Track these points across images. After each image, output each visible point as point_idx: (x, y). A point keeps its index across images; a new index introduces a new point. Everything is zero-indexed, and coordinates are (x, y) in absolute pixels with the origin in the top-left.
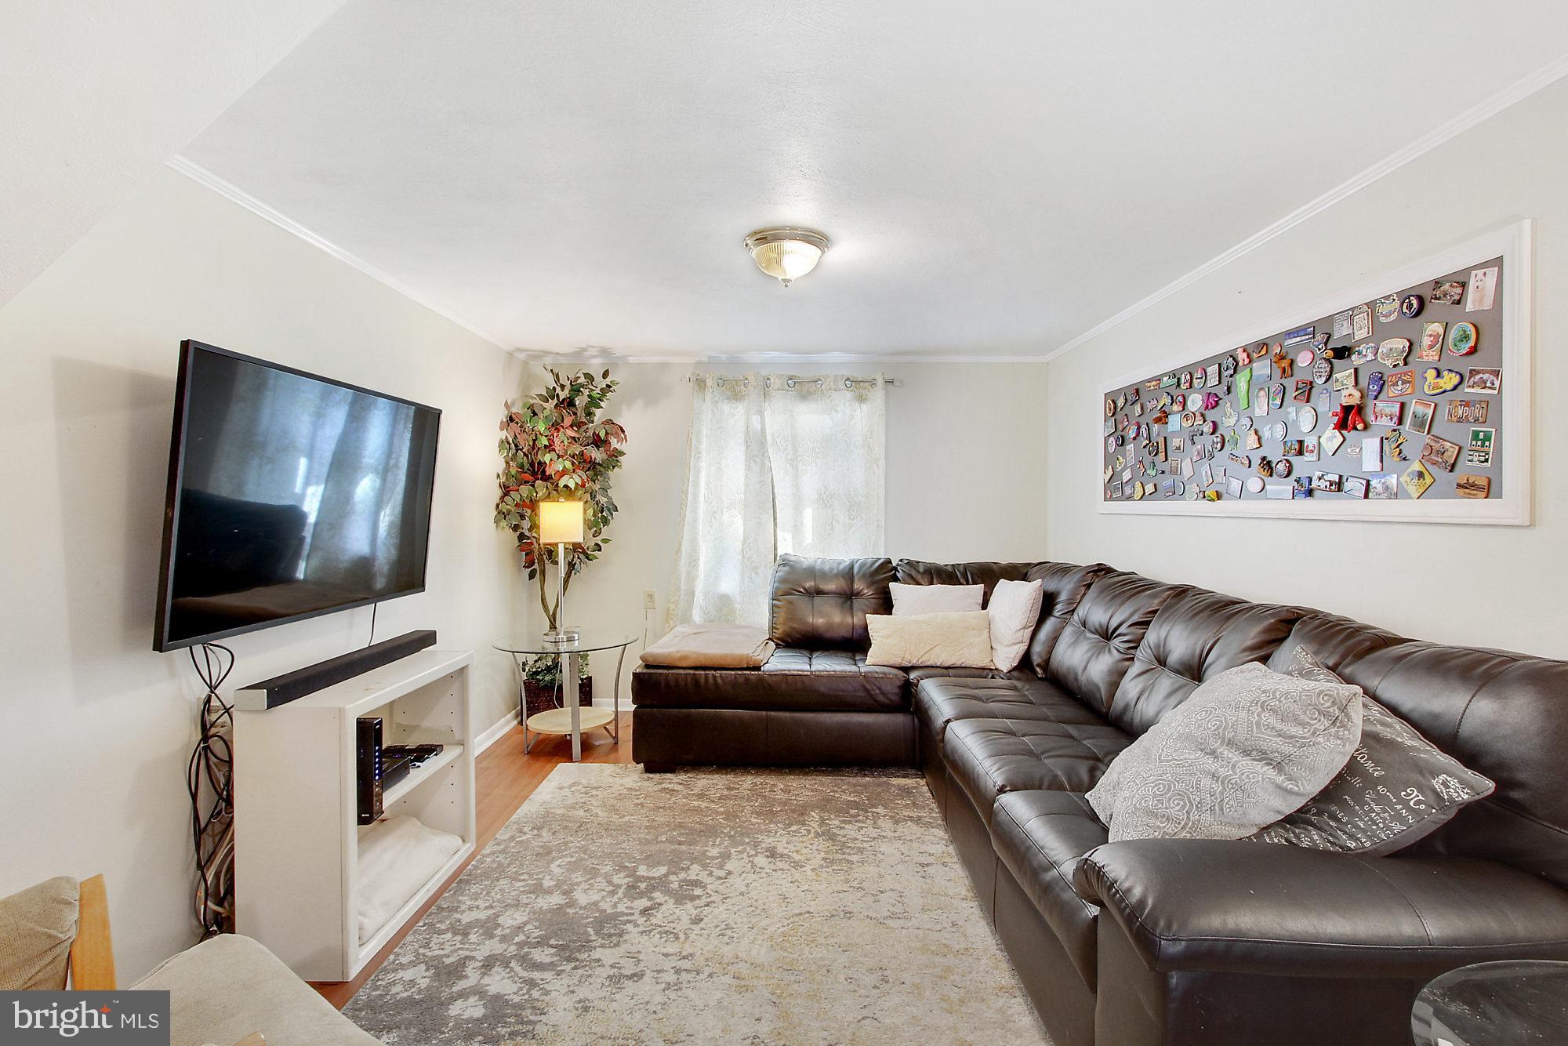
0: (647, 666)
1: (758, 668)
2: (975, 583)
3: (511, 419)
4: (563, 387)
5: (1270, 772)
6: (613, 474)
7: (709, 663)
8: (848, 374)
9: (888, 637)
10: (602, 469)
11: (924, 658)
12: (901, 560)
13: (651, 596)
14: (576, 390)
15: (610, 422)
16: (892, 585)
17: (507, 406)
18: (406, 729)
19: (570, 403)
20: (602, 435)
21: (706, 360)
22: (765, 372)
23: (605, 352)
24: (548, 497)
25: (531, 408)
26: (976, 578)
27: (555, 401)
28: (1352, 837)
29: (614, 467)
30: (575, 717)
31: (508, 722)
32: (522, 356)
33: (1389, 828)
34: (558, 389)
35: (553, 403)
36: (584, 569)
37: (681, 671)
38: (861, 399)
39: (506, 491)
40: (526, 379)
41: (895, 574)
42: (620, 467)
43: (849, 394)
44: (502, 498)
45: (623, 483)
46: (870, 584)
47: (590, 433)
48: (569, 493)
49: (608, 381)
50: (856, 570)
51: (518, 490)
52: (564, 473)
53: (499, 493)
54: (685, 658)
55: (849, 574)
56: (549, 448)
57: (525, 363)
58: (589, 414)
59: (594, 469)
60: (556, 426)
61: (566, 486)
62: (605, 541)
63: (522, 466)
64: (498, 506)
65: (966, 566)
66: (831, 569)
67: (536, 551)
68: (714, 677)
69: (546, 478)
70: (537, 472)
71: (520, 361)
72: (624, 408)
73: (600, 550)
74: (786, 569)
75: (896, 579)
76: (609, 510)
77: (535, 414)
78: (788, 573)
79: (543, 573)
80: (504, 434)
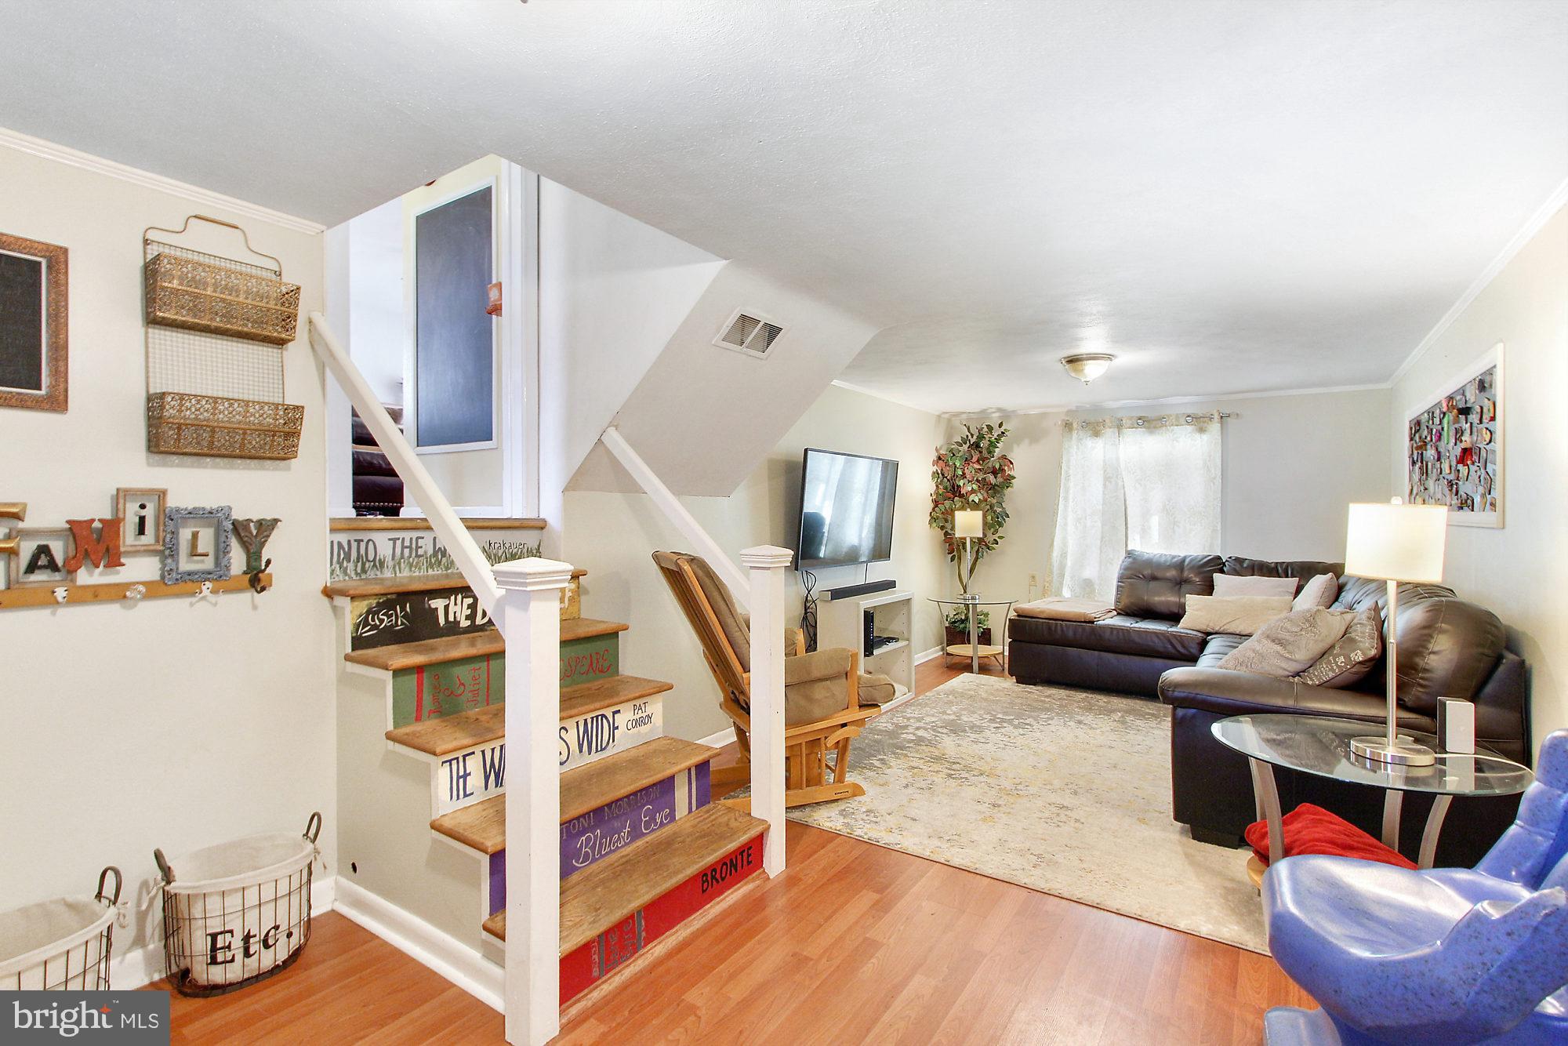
0: (1018, 616)
1: (1093, 622)
2: (1293, 576)
3: (940, 458)
4: (972, 435)
5: (1279, 648)
6: (1007, 491)
7: (1063, 617)
8: (1189, 411)
9: (1197, 610)
10: (999, 489)
11: (1225, 627)
12: (1230, 558)
13: (1033, 577)
14: (981, 437)
15: (1004, 457)
16: (1217, 576)
17: (937, 450)
18: (881, 630)
19: (976, 446)
20: (997, 466)
21: (1074, 408)
22: (1119, 415)
23: (999, 410)
24: (963, 508)
25: (951, 451)
26: (1295, 572)
27: (968, 444)
28: (1311, 679)
29: (1007, 487)
30: (975, 650)
31: (937, 652)
32: (946, 416)
33: (1328, 675)
34: (970, 437)
35: (965, 447)
36: (987, 556)
37: (1041, 620)
38: (1202, 430)
39: (936, 503)
40: (950, 429)
41: (1222, 567)
42: (1012, 487)
43: (1189, 428)
44: (933, 509)
45: (1016, 497)
46: (1198, 574)
47: (990, 465)
48: (975, 506)
49: (1002, 429)
50: (1186, 563)
51: (943, 504)
52: (973, 491)
53: (932, 505)
54: (1042, 612)
55: (1180, 565)
56: (964, 476)
57: (949, 420)
58: (990, 452)
59: (995, 490)
60: (967, 461)
61: (973, 501)
62: (1000, 537)
63: (945, 488)
64: (931, 513)
65: (1289, 564)
66: (1166, 561)
67: (955, 543)
68: (1061, 625)
69: (961, 496)
70: (955, 491)
71: (947, 421)
72: (1015, 446)
73: (997, 544)
74: (1130, 560)
75: (1222, 571)
76: (1002, 517)
77: (954, 455)
78: (1131, 563)
79: (960, 558)
80: (935, 468)
